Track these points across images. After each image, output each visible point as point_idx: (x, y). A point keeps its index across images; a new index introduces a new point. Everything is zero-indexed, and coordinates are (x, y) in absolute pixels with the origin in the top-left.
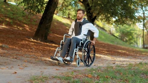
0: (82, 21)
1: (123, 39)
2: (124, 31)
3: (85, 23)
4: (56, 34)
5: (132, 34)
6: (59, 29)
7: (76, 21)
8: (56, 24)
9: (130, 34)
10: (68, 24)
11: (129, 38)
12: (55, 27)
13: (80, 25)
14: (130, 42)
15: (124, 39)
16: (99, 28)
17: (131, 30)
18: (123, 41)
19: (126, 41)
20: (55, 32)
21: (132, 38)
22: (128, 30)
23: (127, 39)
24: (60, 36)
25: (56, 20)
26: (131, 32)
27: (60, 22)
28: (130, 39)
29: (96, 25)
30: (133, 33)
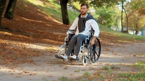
0: (86, 17)
1: (101, 22)
2: (102, 13)
3: (89, 19)
4: (24, 17)
5: (111, 17)
6: (29, 12)
7: (79, 17)
8: (26, 6)
9: (109, 17)
10: (40, 6)
11: (107, 20)
12: (24, 9)
13: (84, 21)
14: (108, 25)
15: (103, 22)
16: (75, 10)
17: (109, 12)
18: (102, 24)
19: (105, 24)
20: (24, 15)
21: (111, 21)
22: (107, 12)
23: (106, 22)
24: (28, 20)
25: (27, 2)
26: (109, 15)
27: (31, 4)
28: (109, 22)
29: (72, 7)
30: (112, 15)
